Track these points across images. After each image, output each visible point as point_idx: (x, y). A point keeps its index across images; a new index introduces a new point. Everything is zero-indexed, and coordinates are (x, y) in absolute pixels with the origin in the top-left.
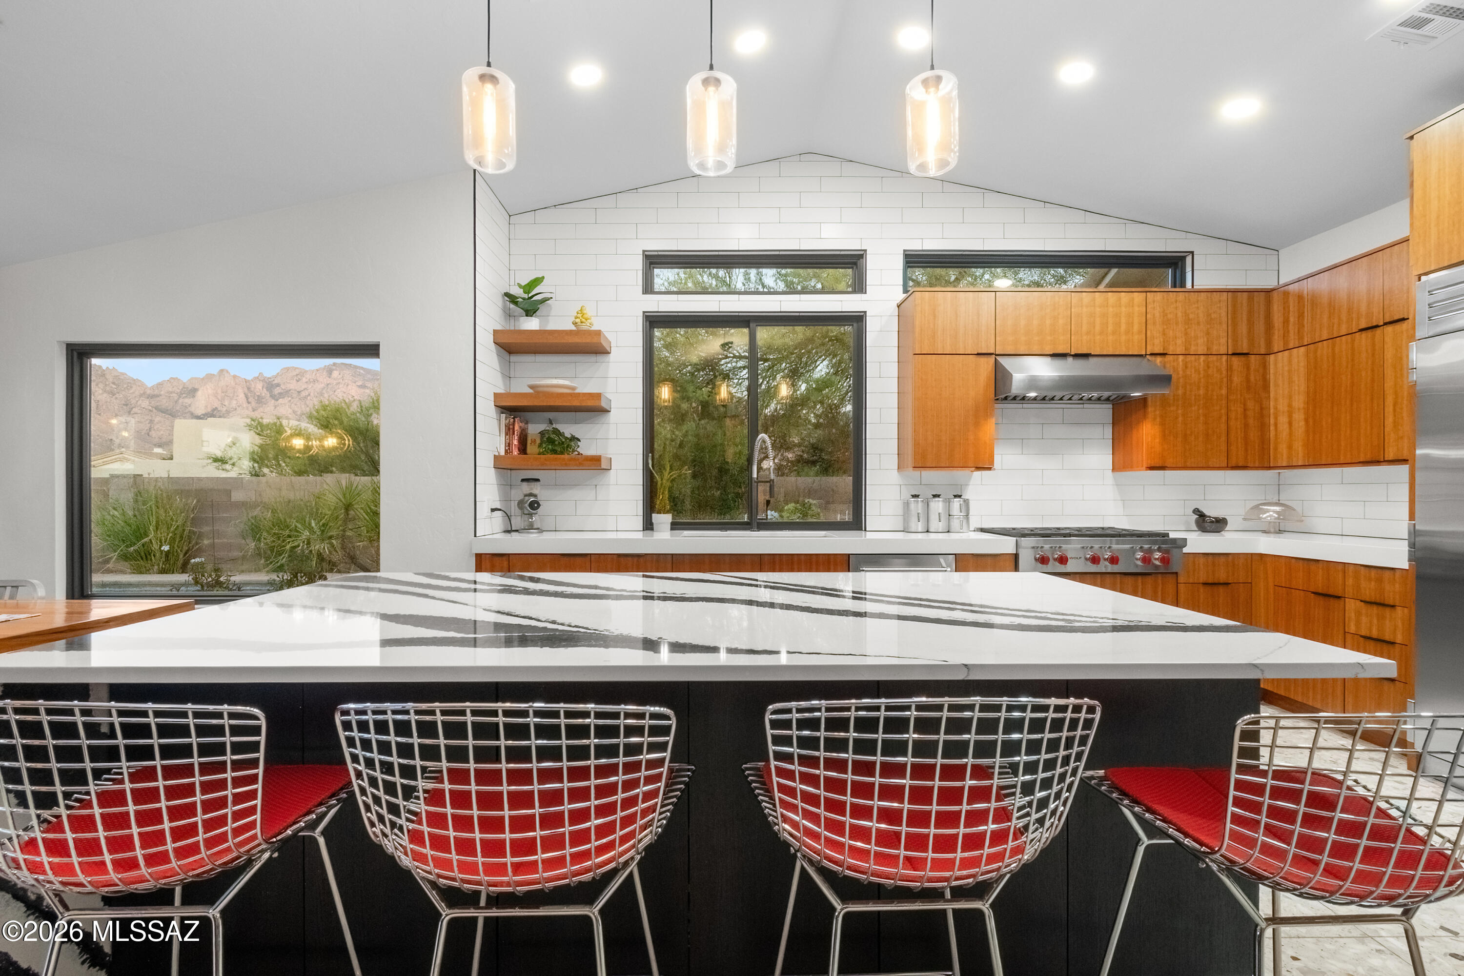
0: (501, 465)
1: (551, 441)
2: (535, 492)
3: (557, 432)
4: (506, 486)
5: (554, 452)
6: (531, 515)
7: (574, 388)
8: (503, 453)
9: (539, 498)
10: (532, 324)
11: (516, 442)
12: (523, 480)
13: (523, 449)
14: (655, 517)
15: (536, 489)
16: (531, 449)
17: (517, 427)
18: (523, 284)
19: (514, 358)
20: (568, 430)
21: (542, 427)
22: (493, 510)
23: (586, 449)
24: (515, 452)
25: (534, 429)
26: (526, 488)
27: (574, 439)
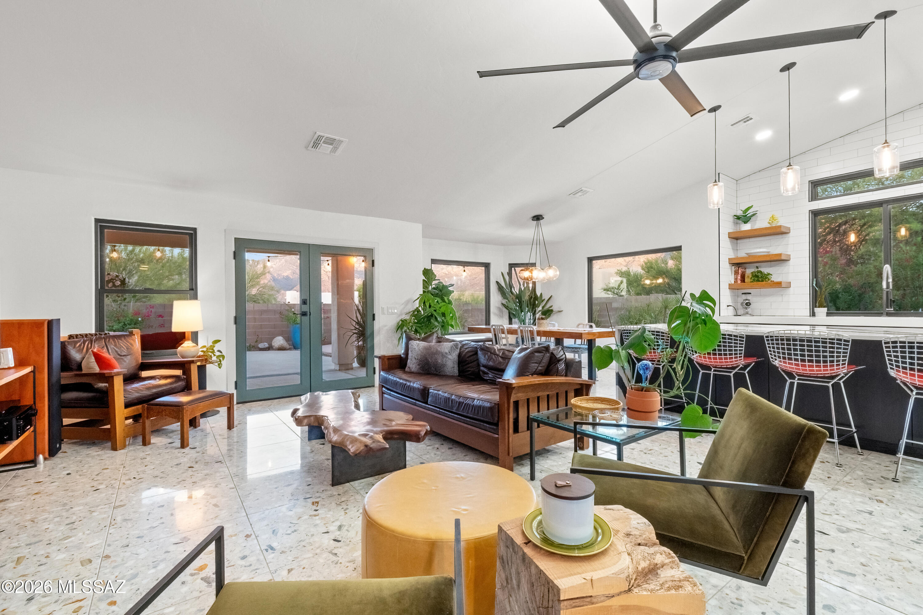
0: (731, 287)
1: (757, 276)
2: (748, 298)
3: (761, 272)
4: (735, 297)
5: (758, 281)
6: (746, 308)
7: (768, 252)
8: (733, 282)
9: (750, 302)
10: (747, 227)
11: (739, 278)
12: (743, 294)
13: (743, 280)
14: (816, 310)
15: (749, 297)
16: (746, 280)
17: (740, 271)
18: (743, 210)
19: (739, 241)
20: (765, 270)
21: (753, 270)
22: (728, 306)
23: (775, 278)
24: (739, 282)
25: (749, 271)
26: (744, 297)
27: (769, 274)
